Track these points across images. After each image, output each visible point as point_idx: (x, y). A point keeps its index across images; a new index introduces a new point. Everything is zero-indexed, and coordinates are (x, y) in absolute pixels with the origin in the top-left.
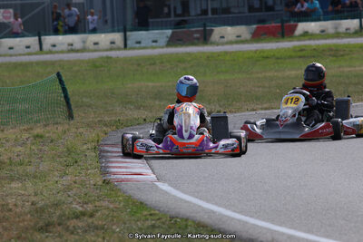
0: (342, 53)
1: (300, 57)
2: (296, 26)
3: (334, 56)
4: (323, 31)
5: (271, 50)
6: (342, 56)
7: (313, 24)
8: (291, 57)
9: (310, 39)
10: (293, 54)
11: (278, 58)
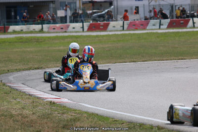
0: (41, 41)
1: (20, 42)
2: (9, 27)
3: (37, 42)
4: (22, 30)
5: (5, 39)
6: (41, 42)
7: (17, 27)
8: (16, 42)
9: (19, 34)
10: (17, 41)
11: (10, 43)
